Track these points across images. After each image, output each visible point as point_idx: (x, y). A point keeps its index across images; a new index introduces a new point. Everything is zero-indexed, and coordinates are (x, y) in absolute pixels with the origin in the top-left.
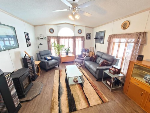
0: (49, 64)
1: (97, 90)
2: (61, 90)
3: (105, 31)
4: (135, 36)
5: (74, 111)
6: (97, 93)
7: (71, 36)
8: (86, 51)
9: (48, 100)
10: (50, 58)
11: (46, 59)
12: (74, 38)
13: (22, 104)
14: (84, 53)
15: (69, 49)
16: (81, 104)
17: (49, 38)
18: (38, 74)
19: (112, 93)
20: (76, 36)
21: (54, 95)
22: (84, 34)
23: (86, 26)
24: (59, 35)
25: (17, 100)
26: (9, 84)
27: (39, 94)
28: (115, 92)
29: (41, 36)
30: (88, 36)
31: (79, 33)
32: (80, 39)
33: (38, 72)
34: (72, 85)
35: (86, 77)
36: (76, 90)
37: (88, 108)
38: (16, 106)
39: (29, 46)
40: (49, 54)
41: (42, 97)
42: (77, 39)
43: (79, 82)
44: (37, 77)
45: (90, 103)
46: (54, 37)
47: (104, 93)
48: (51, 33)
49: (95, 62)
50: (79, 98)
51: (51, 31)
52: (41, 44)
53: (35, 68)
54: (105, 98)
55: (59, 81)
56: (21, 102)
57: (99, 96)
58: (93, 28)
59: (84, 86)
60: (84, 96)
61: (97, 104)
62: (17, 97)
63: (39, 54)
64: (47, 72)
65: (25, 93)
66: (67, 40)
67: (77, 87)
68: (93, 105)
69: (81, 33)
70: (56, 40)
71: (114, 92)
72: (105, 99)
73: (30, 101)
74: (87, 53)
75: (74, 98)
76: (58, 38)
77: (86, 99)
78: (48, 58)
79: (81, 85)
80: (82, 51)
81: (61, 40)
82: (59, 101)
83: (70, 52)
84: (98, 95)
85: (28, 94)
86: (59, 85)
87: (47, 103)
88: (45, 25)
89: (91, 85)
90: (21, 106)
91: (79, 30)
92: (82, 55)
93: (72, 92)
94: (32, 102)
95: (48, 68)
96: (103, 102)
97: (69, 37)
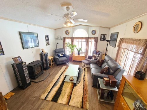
0: (60, 60)
1: (85, 95)
2: (57, 83)
3: (118, 33)
4: (143, 43)
5: (55, 101)
6: (83, 98)
7: (85, 37)
8: (96, 53)
9: (45, 86)
10: (62, 55)
11: (58, 56)
12: (87, 39)
13: (32, 83)
14: (95, 55)
15: (80, 49)
16: (63, 100)
17: (65, 38)
18: (50, 66)
19: (99, 104)
20: (89, 37)
21: (50, 84)
22: (97, 35)
23: (100, 27)
24: (73, 36)
25: (28, 79)
26: (24, 69)
27: (43, 81)
28: (104, 105)
29: (59, 37)
30: (102, 37)
31: (93, 34)
32: (93, 40)
33: (50, 65)
34: (67, 82)
35: (84, 80)
36: (67, 87)
37: (66, 105)
38: (28, 83)
39: (48, 45)
40: (62, 52)
41: (43, 83)
42: (90, 40)
43: (73, 82)
44: (49, 68)
45: (70, 102)
46: (69, 38)
47: (90, 100)
48: (67, 34)
49: (101, 66)
50: (65, 94)
51: (67, 32)
52: (58, 44)
53: (48, 62)
54: (88, 105)
55: (61, 75)
56: (31, 81)
57: (83, 101)
58: (109, 28)
59: (76, 86)
60: (70, 95)
61: (76, 106)
62: (29, 78)
63: (55, 51)
64: (57, 66)
65: (35, 77)
66: (80, 40)
67: (70, 85)
68: (72, 105)
69: (94, 34)
70: (70, 40)
71: (102, 105)
72: (86, 106)
73: (36, 82)
74: (97, 56)
75: (62, 93)
76: (72, 39)
77: (70, 97)
78: (61, 55)
79: (75, 85)
80: (93, 53)
81: (75, 40)
82: (51, 90)
83: (82, 52)
84: (83, 99)
85: (38, 78)
86: (58, 79)
87: (44, 88)
88: (62, 28)
89: (83, 88)
90: (31, 84)
91: (93, 30)
92: (92, 56)
93: (63, 88)
94: (37, 84)
95: (58, 63)
96: (82, 107)
97: (82, 38)
